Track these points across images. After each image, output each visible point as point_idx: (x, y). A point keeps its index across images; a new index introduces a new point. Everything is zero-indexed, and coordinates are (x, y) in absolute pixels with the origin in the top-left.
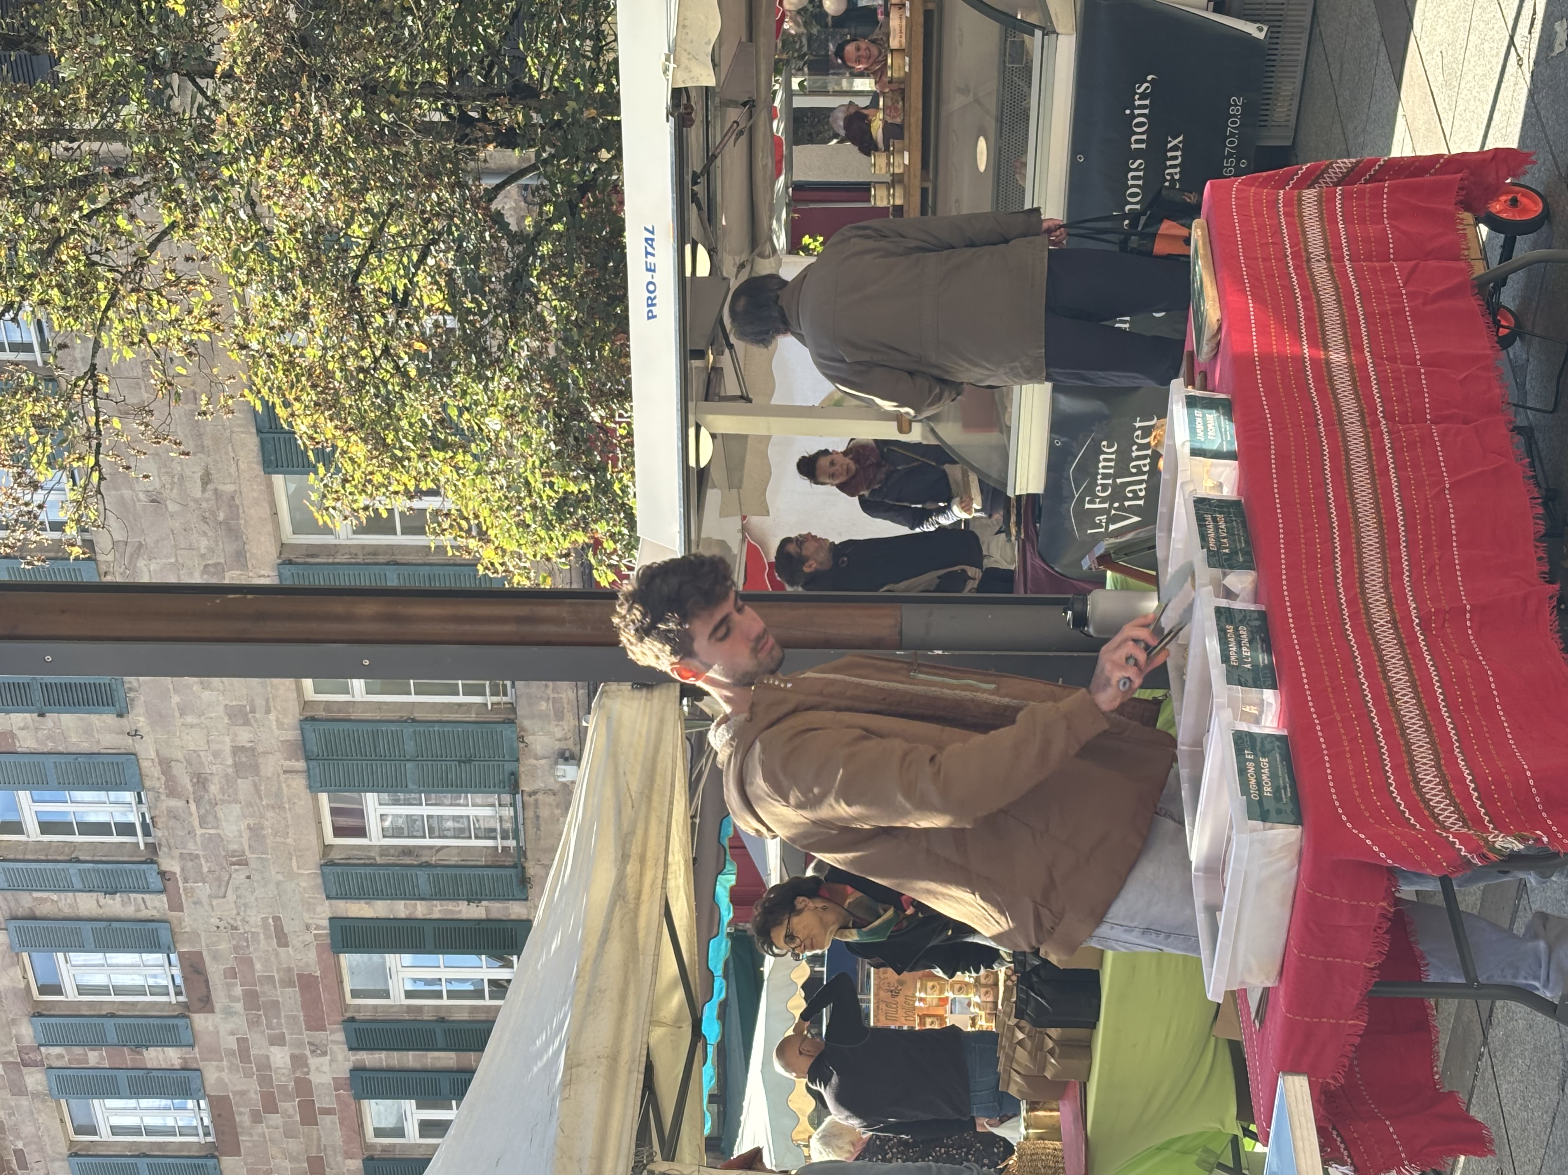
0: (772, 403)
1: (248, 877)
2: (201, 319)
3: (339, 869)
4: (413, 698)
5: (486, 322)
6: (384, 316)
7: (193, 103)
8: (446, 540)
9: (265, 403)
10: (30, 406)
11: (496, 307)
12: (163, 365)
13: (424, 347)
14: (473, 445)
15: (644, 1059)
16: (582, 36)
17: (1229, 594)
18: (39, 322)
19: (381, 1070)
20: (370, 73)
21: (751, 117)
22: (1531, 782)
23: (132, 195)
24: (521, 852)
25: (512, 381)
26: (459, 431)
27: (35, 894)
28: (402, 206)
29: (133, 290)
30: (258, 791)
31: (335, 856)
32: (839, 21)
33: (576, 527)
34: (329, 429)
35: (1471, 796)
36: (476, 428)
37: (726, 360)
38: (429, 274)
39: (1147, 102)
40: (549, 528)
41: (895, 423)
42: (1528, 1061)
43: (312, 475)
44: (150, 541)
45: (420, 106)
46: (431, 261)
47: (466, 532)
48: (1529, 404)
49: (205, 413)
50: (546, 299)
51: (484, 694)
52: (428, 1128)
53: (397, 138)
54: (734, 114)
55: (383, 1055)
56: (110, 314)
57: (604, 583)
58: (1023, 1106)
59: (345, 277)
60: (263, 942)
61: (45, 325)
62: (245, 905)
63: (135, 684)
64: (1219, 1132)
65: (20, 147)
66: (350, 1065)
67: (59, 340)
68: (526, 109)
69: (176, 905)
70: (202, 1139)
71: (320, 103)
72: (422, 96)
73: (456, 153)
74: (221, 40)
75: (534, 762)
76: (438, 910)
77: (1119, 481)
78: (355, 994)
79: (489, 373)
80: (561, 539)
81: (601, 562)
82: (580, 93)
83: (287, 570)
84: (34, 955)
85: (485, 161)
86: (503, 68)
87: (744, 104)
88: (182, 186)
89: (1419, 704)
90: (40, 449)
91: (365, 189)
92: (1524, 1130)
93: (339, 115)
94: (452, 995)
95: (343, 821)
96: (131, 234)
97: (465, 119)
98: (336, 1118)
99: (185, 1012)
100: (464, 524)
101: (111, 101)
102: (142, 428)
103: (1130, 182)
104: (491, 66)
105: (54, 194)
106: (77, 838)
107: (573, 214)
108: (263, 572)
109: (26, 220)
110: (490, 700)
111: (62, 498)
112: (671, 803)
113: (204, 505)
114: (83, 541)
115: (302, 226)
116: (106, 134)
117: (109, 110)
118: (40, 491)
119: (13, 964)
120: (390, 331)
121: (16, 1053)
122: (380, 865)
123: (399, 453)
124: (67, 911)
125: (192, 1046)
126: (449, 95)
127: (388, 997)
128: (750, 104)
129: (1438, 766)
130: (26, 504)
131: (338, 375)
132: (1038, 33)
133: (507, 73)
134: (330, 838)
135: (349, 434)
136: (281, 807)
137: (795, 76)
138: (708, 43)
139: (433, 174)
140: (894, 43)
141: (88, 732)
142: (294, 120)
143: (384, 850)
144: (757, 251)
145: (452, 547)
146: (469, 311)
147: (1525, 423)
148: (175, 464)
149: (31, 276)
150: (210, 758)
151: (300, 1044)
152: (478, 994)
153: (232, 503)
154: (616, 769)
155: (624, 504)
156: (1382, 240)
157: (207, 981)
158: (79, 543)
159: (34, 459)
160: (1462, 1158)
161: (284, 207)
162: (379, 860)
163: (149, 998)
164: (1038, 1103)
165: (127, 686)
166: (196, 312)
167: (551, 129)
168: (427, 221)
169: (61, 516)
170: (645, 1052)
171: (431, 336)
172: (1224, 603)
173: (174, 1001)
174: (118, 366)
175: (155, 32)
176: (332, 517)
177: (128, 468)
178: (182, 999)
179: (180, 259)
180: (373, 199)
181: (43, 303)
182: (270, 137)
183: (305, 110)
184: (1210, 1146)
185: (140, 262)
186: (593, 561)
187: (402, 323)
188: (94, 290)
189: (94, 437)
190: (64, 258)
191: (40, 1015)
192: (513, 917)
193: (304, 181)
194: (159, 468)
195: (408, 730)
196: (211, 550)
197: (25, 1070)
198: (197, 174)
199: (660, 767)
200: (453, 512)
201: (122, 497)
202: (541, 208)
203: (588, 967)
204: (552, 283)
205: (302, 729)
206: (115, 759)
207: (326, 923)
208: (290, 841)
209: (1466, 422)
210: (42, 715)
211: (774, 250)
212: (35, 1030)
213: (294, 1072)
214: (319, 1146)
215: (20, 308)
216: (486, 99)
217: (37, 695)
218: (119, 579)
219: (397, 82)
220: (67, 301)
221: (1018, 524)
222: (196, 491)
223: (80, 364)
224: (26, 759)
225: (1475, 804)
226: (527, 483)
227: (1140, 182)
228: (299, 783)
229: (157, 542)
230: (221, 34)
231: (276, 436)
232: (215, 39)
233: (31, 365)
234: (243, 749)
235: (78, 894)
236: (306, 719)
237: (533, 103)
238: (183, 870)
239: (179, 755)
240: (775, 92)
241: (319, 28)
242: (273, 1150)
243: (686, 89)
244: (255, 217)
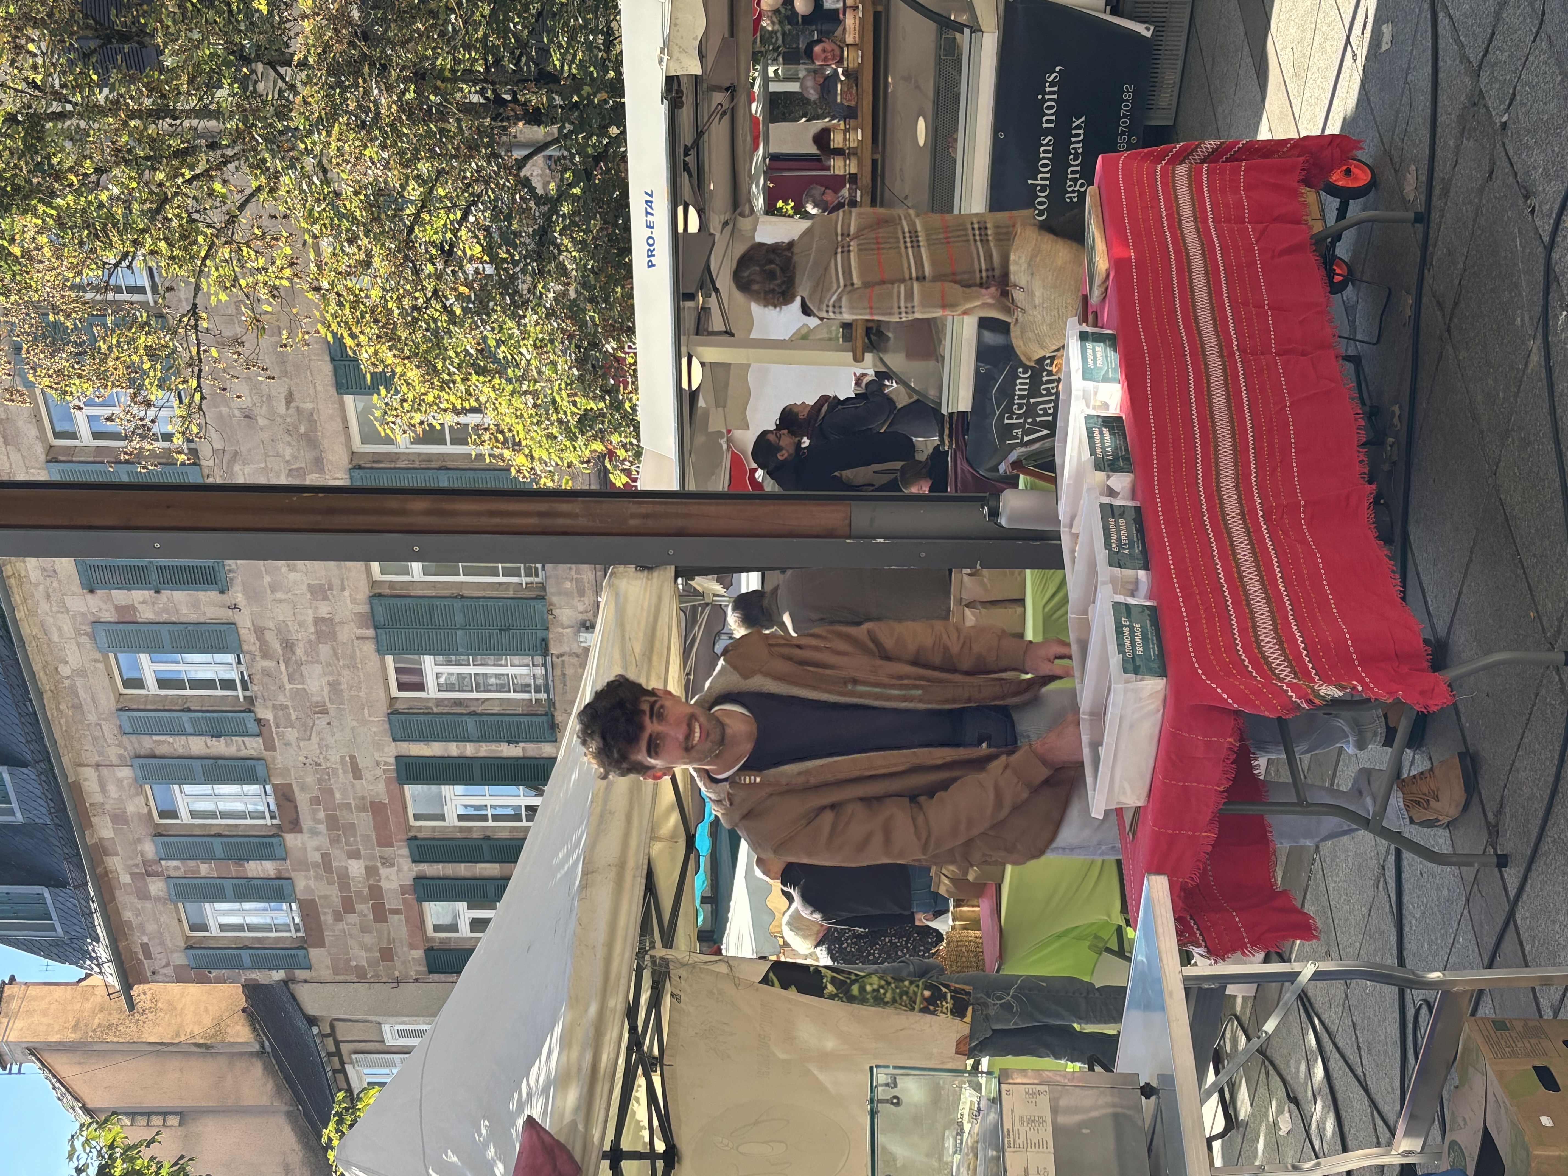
0: (752, 336)
1: (329, 724)
2: (282, 268)
3: (403, 717)
4: (462, 578)
5: (518, 269)
6: (434, 264)
7: (274, 87)
8: (485, 449)
9: (334, 335)
10: (143, 338)
11: (525, 257)
12: (252, 304)
13: (467, 290)
14: (509, 371)
15: (646, 867)
16: (595, 31)
17: (1111, 493)
18: (150, 269)
19: (439, 878)
20: (420, 62)
21: (732, 100)
22: (1350, 642)
23: (225, 164)
24: (551, 703)
25: (540, 318)
26: (496, 361)
27: (155, 738)
28: (447, 173)
29: (226, 243)
30: (335, 654)
31: (399, 706)
32: (808, 20)
33: (595, 437)
34: (389, 357)
35: (1301, 653)
36: (510, 357)
37: (713, 302)
38: (470, 230)
39: (1056, 89)
40: (573, 438)
41: (851, 354)
42: (1350, 865)
43: (375, 396)
44: (244, 449)
45: (461, 90)
46: (472, 219)
47: (502, 443)
48: (1359, 337)
49: (285, 346)
50: (567, 250)
51: (520, 576)
52: (479, 925)
53: (443, 116)
54: (719, 98)
55: (440, 866)
56: (208, 262)
57: (619, 484)
58: (951, 903)
59: (401, 232)
60: (341, 776)
61: (155, 271)
62: (327, 746)
63: (234, 567)
64: (1107, 923)
65: (132, 123)
66: (414, 874)
67: (167, 284)
68: (549, 92)
69: (270, 746)
70: (293, 934)
71: (378, 87)
72: (464, 81)
73: (492, 129)
74: (297, 34)
75: (560, 630)
76: (485, 750)
77: (1032, 401)
78: (417, 817)
79: (521, 313)
80: (583, 448)
81: (615, 467)
82: (593, 79)
83: (357, 474)
84: (154, 786)
85: (515, 137)
86: (530, 58)
87: (727, 89)
88: (267, 155)
89: (1262, 581)
90: (152, 374)
91: (416, 158)
92: (1347, 920)
93: (395, 97)
94: (495, 818)
95: (406, 678)
96: (224, 196)
97: (499, 101)
98: (402, 917)
99: (278, 832)
100: (500, 437)
101: (207, 86)
102: (236, 356)
103: (1042, 155)
104: (521, 55)
105: (160, 163)
106: (188, 692)
107: (589, 180)
108: (337, 475)
109: (138, 184)
110: (524, 580)
111: (171, 414)
112: (668, 663)
113: (288, 420)
114: (189, 449)
115: (366, 189)
116: (204, 113)
117: (206, 93)
118: (152, 408)
119: (137, 794)
120: (439, 276)
121: (141, 865)
122: (437, 714)
123: (446, 377)
124: (181, 751)
125: (285, 859)
126: (485, 81)
127: (444, 820)
128: (731, 90)
129: (1275, 630)
130: (142, 419)
131: (396, 312)
132: (967, 31)
133: (534, 63)
134: (395, 692)
135: (406, 361)
136: (355, 667)
137: (772, 65)
138: (695, 39)
139: (473, 147)
140: (849, 40)
141: (196, 605)
142: (357, 102)
143: (439, 702)
144: (739, 211)
145: (490, 455)
146: (504, 260)
147: (1354, 353)
148: (263, 387)
149: (143, 231)
150: (297, 627)
151: (372, 858)
152: (517, 817)
153: (311, 418)
154: (623, 636)
155: (633, 420)
156: (1239, 205)
157: (296, 807)
158: (186, 451)
159: (147, 382)
160: (1298, 942)
161: (351, 172)
162: (435, 710)
163: (248, 821)
164: (962, 900)
165: (227, 568)
166: (278, 263)
167: (570, 109)
168: (469, 185)
169: (170, 429)
170: (646, 862)
171: (474, 280)
172: (1107, 500)
173: (269, 824)
174: (216, 306)
175: (243, 28)
176: (392, 429)
177: (224, 389)
178: (275, 822)
179: (265, 217)
180: (424, 167)
181: (152, 253)
182: (339, 115)
183: (367, 92)
184: (1100, 934)
185: (232, 220)
186: (609, 466)
187: (449, 271)
188: (195, 242)
189: (195, 363)
190: (170, 216)
191: (161, 835)
192: (545, 755)
193: (367, 152)
194: (251, 389)
195: (458, 605)
196: (295, 458)
197: (149, 879)
198: (278, 146)
199: (658, 634)
200: (492, 426)
201: (220, 412)
202: (562, 176)
203: (601, 794)
204: (572, 237)
205: (371, 604)
206: (218, 627)
207: (392, 760)
208: (362, 694)
209: (1303, 354)
210: (157, 592)
211: (752, 211)
212: (156, 847)
213: (368, 880)
214: (389, 939)
215: (133, 258)
216: (517, 84)
217: (154, 576)
218: (219, 481)
219: (442, 70)
220: (172, 251)
221: (950, 436)
222: (281, 409)
223: (184, 303)
224: (145, 628)
225: (1304, 660)
226: (554, 401)
227: (1050, 155)
228: (369, 647)
229: (249, 450)
230: (297, 29)
231: (347, 363)
232: (292, 34)
233: (144, 305)
234: (323, 619)
235: (190, 738)
236: (374, 596)
237: (554, 87)
238: (275, 717)
239: (272, 626)
240: (754, 79)
241: (377, 24)
242: (351, 942)
243: (678, 76)
244: (326, 182)
